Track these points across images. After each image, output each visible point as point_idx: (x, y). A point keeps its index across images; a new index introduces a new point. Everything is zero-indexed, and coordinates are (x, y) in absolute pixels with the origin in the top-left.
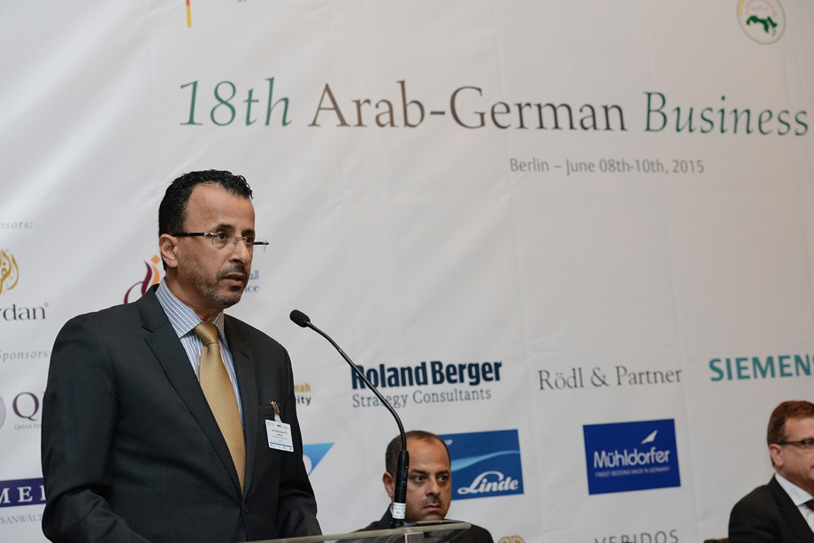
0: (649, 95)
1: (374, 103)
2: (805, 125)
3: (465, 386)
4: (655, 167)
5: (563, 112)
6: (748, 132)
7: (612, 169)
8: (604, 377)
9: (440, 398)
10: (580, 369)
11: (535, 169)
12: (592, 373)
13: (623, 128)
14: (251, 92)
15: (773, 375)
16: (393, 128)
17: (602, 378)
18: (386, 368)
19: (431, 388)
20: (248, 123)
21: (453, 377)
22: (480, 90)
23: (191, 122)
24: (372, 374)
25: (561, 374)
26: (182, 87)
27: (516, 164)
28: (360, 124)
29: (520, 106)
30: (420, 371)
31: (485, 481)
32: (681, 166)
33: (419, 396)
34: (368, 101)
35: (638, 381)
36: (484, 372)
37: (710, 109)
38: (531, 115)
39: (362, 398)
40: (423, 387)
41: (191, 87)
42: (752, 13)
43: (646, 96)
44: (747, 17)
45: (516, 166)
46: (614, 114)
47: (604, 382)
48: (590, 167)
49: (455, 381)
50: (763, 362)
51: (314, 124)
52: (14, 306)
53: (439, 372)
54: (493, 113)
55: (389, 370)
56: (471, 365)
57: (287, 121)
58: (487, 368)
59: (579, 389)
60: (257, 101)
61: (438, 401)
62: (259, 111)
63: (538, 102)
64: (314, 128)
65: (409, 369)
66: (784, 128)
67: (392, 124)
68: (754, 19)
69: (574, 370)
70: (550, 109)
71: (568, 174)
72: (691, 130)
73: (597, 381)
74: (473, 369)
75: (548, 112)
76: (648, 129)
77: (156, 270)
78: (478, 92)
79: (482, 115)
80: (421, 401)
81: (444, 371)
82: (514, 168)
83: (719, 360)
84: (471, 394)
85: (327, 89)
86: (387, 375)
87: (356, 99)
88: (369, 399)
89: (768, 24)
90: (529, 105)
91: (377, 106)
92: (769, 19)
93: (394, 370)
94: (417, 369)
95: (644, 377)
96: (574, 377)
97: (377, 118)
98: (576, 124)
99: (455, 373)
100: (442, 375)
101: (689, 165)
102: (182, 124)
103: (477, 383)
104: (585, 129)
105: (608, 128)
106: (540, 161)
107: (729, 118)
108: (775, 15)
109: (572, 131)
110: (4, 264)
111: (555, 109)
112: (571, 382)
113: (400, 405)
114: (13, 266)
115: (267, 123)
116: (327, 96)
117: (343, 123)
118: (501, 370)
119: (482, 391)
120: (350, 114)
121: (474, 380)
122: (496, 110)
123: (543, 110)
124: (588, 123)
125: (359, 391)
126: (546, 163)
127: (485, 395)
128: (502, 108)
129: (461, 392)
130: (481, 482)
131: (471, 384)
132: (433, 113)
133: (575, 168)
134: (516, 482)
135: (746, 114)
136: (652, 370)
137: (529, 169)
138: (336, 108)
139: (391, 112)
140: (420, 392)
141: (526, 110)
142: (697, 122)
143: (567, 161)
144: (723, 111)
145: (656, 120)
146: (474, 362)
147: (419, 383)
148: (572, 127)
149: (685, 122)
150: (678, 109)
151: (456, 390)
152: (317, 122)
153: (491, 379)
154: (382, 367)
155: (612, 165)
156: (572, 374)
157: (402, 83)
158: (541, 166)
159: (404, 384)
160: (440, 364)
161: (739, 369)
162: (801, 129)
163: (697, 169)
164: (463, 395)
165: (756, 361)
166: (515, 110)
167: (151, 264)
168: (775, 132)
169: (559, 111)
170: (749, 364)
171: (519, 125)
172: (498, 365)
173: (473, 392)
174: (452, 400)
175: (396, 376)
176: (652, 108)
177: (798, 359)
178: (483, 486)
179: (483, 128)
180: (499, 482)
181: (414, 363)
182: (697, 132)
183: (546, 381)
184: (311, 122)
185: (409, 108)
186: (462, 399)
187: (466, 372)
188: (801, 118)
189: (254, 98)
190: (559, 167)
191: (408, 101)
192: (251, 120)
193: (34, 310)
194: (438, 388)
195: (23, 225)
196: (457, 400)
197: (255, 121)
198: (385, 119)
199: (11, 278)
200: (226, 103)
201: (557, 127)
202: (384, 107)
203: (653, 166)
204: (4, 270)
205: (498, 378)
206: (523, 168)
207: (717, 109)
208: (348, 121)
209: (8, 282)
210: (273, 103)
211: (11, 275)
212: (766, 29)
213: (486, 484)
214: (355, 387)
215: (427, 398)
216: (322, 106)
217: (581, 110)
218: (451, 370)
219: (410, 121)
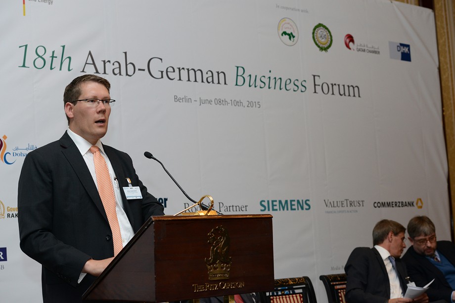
0: (238, 67)
1: (112, 62)
2: (305, 87)
4: (239, 104)
5: (198, 73)
6: (281, 89)
11: (185, 101)
13: (225, 84)
14: (53, 52)
15: (287, 209)
16: (120, 76)
20: (51, 69)
22: (161, 59)
23: (24, 66)
26: (20, 47)
28: (105, 73)
29: (179, 69)
32: (251, 104)
34: (109, 61)
35: (228, 210)
37: (264, 77)
38: (184, 74)
41: (24, 47)
42: (284, 30)
43: (236, 68)
44: (282, 32)
45: (177, 99)
46: (221, 75)
48: (210, 102)
50: (283, 203)
54: (167, 72)
57: (70, 69)
60: (56, 57)
62: (57, 62)
63: (188, 68)
66: (296, 88)
67: (120, 74)
68: (285, 33)
70: (193, 71)
71: (200, 105)
72: (255, 87)
75: (192, 72)
76: (237, 85)
77: (4, 142)
78: (160, 60)
79: (162, 72)
82: (176, 100)
83: (264, 201)
85: (90, 53)
87: (103, 59)
89: (291, 36)
90: (183, 69)
91: (113, 64)
92: (291, 33)
95: (231, 208)
97: (113, 70)
98: (205, 80)
101: (254, 104)
102: (19, 67)
104: (209, 83)
105: (219, 83)
106: (188, 98)
107: (273, 82)
108: (294, 32)
109: (203, 83)
111: (195, 72)
115: (60, 69)
116: (90, 57)
117: (97, 72)
118: (167, 202)
120: (100, 67)
122: (168, 70)
123: (190, 72)
124: (210, 80)
126: (191, 99)
128: (170, 70)
132: (139, 70)
133: (203, 102)
135: (279, 80)
136: (235, 205)
137: (183, 101)
138: (94, 64)
139: (120, 67)
141: (182, 71)
142: (258, 83)
143: (200, 98)
144: (270, 78)
145: (240, 80)
148: (202, 81)
149: (253, 82)
150: (250, 75)
152: (85, 71)
155: (220, 102)
157: (126, 53)
158: (189, 100)
161: (273, 206)
162: (303, 89)
163: (258, 106)
165: (280, 202)
166: (177, 71)
167: (2, 139)
168: (292, 90)
169: (197, 72)
170: (277, 203)
171: (179, 79)
172: (166, 200)
176: (238, 74)
177: (298, 201)
179: (162, 79)
182: (258, 87)
184: (82, 70)
185: (128, 66)
188: (304, 83)
189: (54, 56)
190: (196, 101)
191: (128, 63)
192: (53, 67)
197: (55, 67)
198: (117, 71)
200: (39, 56)
201: (196, 81)
202: (117, 65)
203: (238, 103)
205: (166, 206)
206: (180, 101)
207: (267, 77)
210: (64, 59)
212: (290, 38)
216: (87, 62)
217: (207, 73)
219: (129, 73)
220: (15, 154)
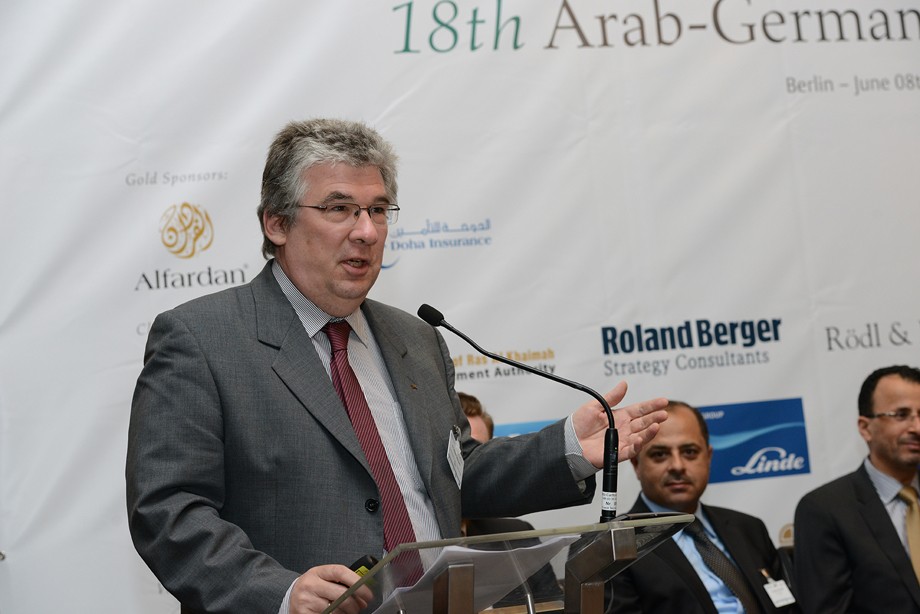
1: (621, 18)
3: (738, 348)
5: (849, 22)
7: (910, 85)
8: (906, 333)
9: (708, 363)
10: (876, 326)
11: (816, 89)
12: (890, 330)
14: (475, 12)
16: (645, 48)
17: (903, 335)
18: (643, 329)
19: (696, 351)
20: (473, 48)
21: (723, 338)
23: (407, 49)
24: (627, 337)
25: (854, 331)
26: (395, 9)
27: (793, 84)
28: (605, 43)
29: (796, 15)
30: (684, 333)
31: (764, 458)
33: (683, 362)
34: (614, 17)
36: (760, 331)
38: (810, 25)
39: (616, 365)
40: (687, 351)
41: (405, 9)
45: (793, 86)
46: (911, 20)
47: (905, 340)
48: (883, 84)
49: (725, 343)
51: (551, 46)
52: (209, 269)
53: (707, 332)
54: (764, 25)
55: (647, 331)
56: (744, 324)
57: (519, 43)
58: (764, 327)
59: (875, 348)
60: (482, 22)
61: (705, 366)
62: (486, 33)
63: (818, 9)
64: (551, 50)
65: (671, 330)
67: (643, 42)
69: (868, 326)
70: (833, 16)
71: (857, 93)
73: (897, 339)
74: (747, 328)
75: (830, 22)
79: (751, 27)
80: (685, 368)
81: (712, 331)
82: (792, 88)
84: (745, 358)
85: (565, 4)
86: (645, 337)
87: (600, 14)
88: (624, 365)
90: (807, 13)
91: (625, 22)
93: (653, 331)
94: (680, 329)
96: (869, 335)
98: (866, 33)
99: (725, 333)
100: (709, 336)
102: (397, 52)
103: (752, 343)
104: (876, 38)
105: (904, 36)
106: (823, 80)
109: (861, 43)
110: (197, 221)
111: (839, 17)
112: (866, 341)
113: (660, 372)
114: (207, 224)
115: (496, 47)
116: (565, 13)
117: (586, 43)
118: (781, 328)
119: (758, 354)
120: (593, 33)
121: (748, 341)
122: (768, 20)
123: (825, 19)
124: (880, 31)
125: (612, 356)
126: (831, 82)
127: (761, 358)
128: (773, 19)
129: (733, 356)
130: (759, 461)
131: (745, 345)
132: (692, 27)
133: (865, 86)
134: (801, 460)
137: (810, 89)
138: (576, 26)
139: (642, 28)
140: (685, 356)
141: (804, 20)
143: (856, 79)
146: (748, 319)
147: (682, 346)
148: (860, 37)
151: (726, 353)
152: (555, 44)
153: (768, 339)
154: (638, 328)
155: (910, 81)
156: (866, 330)
158: (822, 85)
159: (665, 347)
160: (708, 324)
164: (736, 359)
166: (790, 20)
169: (844, 19)
171: (795, 37)
172: (776, 323)
173: (748, 355)
174: (722, 364)
175: (655, 338)
178: (761, 465)
179: (752, 44)
180: (780, 460)
181: (676, 323)
183: (836, 340)
184: (547, 43)
185: (663, 23)
186: (734, 363)
187: (738, 332)
189: (479, 18)
190: (844, 85)
191: (662, 13)
192: (477, 45)
193: (232, 273)
194: (706, 351)
195: (216, 177)
196: (728, 364)
197: (481, 45)
198: (635, 37)
199: (205, 237)
200: (442, 24)
201: (842, 38)
202: (634, 23)
204: (197, 228)
205: (776, 337)
206: (803, 89)
208: (590, 40)
209: (202, 241)
210: (502, 22)
211: (205, 233)
213: (765, 462)
214: (606, 351)
215: (692, 363)
216: (561, 24)
217: (871, 17)
218: (721, 330)
219: (665, 38)
220: (396, 246)
